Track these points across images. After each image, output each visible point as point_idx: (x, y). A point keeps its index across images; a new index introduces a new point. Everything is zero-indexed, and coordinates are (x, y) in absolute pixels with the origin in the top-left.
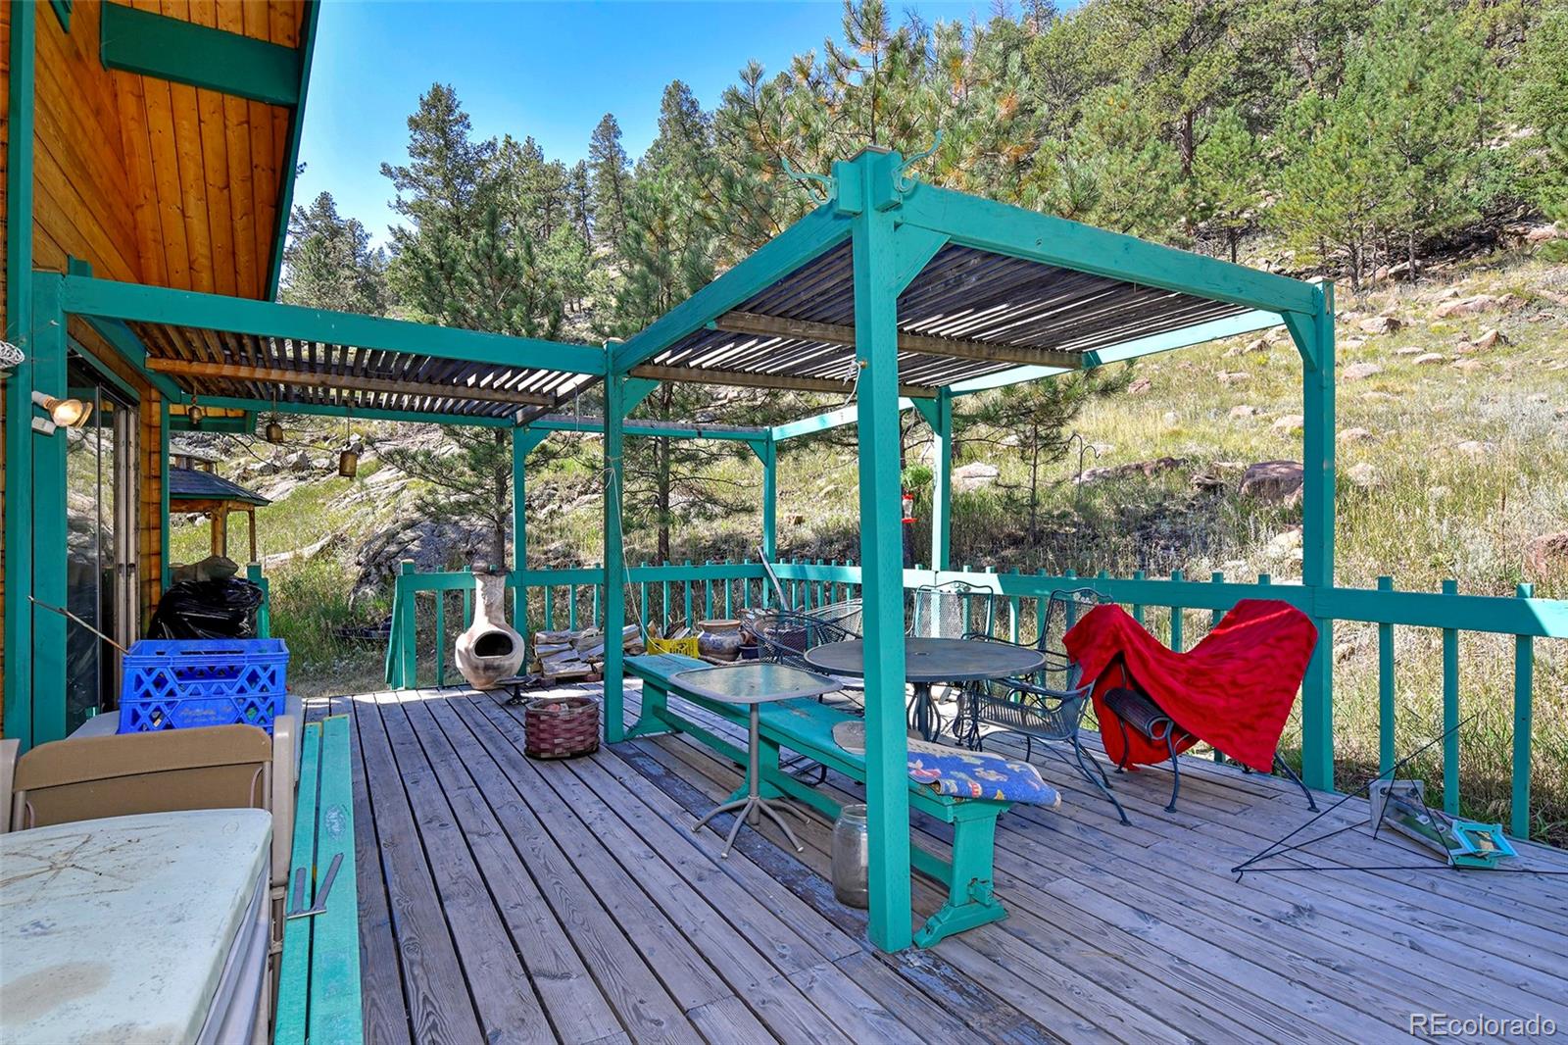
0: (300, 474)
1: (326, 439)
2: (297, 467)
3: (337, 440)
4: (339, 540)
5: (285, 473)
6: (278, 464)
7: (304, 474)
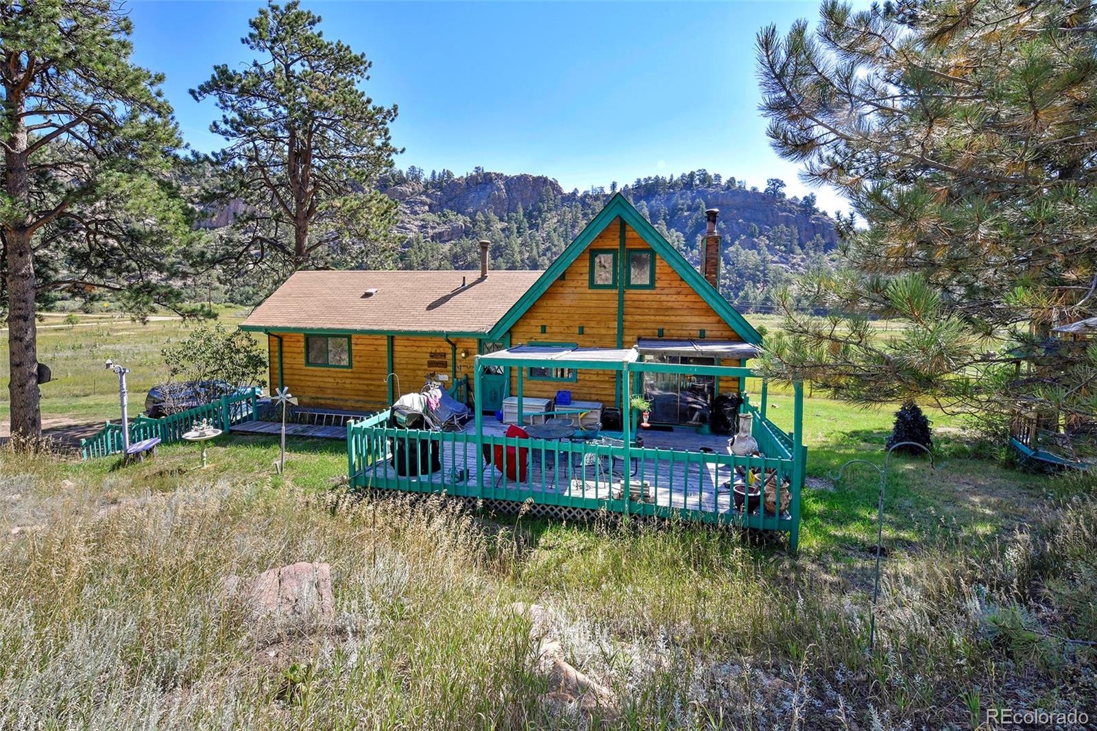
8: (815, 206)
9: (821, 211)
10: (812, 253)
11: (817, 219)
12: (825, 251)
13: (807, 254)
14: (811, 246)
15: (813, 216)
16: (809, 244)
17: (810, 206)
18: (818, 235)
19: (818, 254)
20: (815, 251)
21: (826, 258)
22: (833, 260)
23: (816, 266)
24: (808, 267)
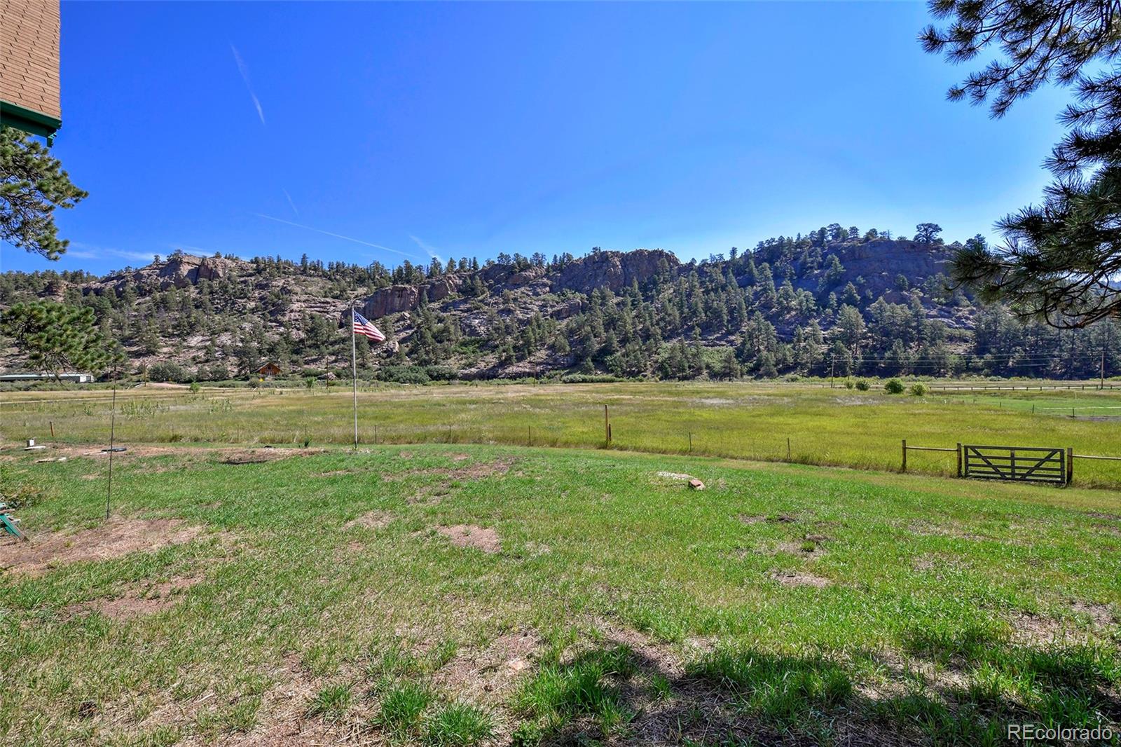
10: (984, 304)
13: (977, 306)
19: (992, 305)
21: (1004, 308)
23: (990, 317)
24: (979, 320)
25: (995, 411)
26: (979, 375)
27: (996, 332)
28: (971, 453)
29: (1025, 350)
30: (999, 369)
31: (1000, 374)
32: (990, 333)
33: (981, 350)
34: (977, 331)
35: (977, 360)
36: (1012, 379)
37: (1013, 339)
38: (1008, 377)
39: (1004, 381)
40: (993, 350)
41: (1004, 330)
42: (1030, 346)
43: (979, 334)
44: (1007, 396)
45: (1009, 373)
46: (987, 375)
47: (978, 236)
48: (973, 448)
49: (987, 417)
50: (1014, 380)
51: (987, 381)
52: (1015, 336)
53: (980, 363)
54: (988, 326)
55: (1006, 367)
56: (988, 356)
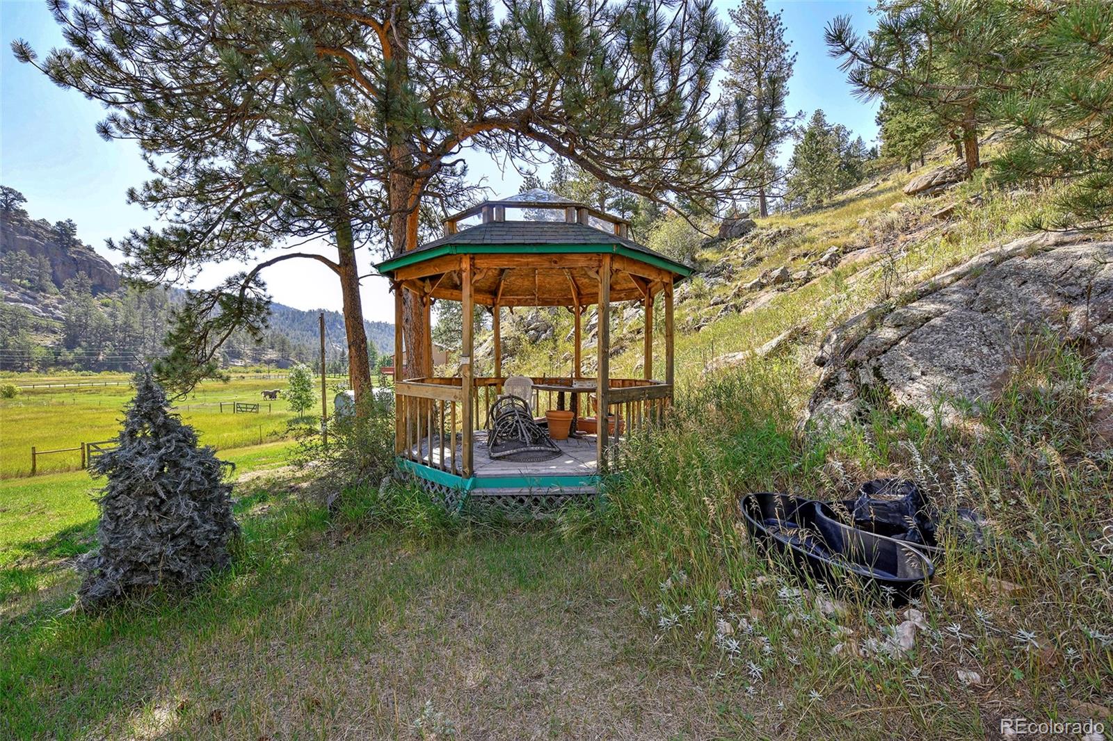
0: (780, 286)
1: (805, 255)
2: (779, 280)
3: (815, 255)
4: (800, 335)
5: (768, 288)
6: (765, 281)
7: (784, 285)
8: (76, 237)
9: (84, 244)
10: (74, 294)
11: (79, 253)
12: (94, 294)
13: (68, 295)
14: (73, 285)
15: (73, 249)
16: (68, 282)
17: (69, 236)
18: (82, 273)
19: (83, 295)
20: (79, 292)
21: (95, 302)
22: (106, 305)
23: (81, 310)
24: (68, 311)
25: (97, 409)
26: (70, 370)
27: (86, 325)
28: (92, 448)
29: (115, 346)
30: (89, 364)
31: (90, 369)
32: (80, 326)
33: (71, 343)
34: (67, 322)
35: (67, 353)
36: (103, 373)
37: (104, 334)
38: (99, 371)
39: (96, 376)
40: (83, 344)
41: (94, 325)
42: (119, 342)
43: (68, 324)
44: (102, 393)
45: (99, 368)
46: (78, 370)
47: (69, 221)
48: (93, 445)
49: (91, 416)
50: (105, 375)
51: (78, 376)
52: (106, 332)
53: (71, 357)
54: (78, 318)
55: (97, 361)
56: (78, 350)
